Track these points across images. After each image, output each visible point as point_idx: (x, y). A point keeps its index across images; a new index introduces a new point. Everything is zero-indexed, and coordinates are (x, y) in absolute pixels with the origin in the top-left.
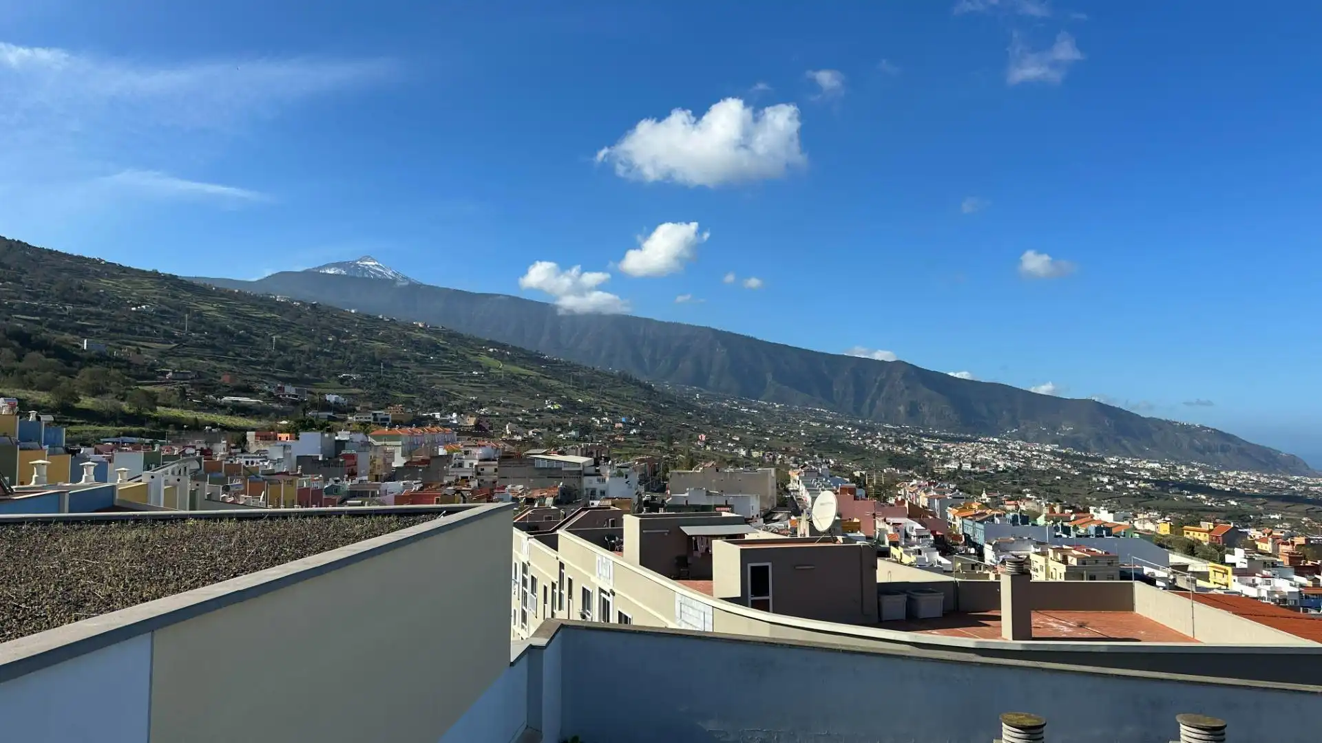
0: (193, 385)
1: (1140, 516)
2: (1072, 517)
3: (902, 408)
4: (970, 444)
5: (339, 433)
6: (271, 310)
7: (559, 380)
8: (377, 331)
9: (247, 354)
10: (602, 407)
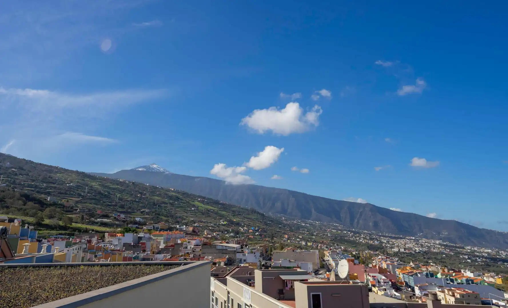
0: (86, 214)
1: (486, 275)
2: (454, 274)
3: (371, 224)
4: (402, 240)
5: (140, 233)
6: (118, 185)
7: (226, 211)
8: (156, 192)
9: (107, 202)
10: (244, 223)
